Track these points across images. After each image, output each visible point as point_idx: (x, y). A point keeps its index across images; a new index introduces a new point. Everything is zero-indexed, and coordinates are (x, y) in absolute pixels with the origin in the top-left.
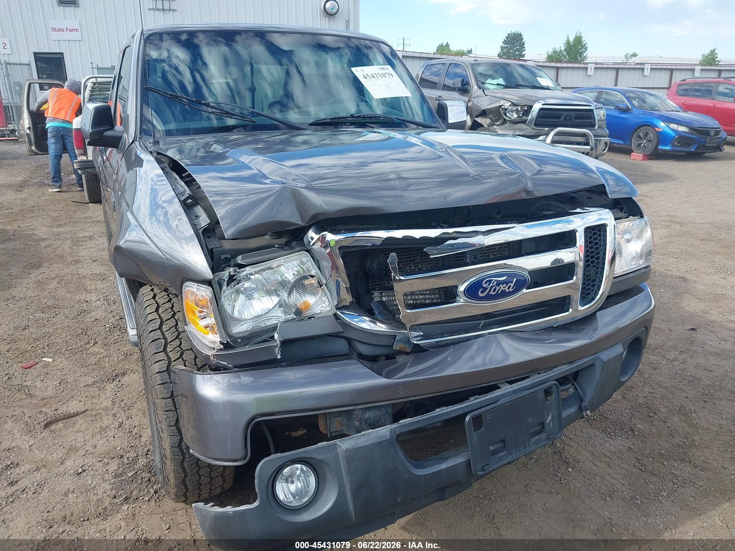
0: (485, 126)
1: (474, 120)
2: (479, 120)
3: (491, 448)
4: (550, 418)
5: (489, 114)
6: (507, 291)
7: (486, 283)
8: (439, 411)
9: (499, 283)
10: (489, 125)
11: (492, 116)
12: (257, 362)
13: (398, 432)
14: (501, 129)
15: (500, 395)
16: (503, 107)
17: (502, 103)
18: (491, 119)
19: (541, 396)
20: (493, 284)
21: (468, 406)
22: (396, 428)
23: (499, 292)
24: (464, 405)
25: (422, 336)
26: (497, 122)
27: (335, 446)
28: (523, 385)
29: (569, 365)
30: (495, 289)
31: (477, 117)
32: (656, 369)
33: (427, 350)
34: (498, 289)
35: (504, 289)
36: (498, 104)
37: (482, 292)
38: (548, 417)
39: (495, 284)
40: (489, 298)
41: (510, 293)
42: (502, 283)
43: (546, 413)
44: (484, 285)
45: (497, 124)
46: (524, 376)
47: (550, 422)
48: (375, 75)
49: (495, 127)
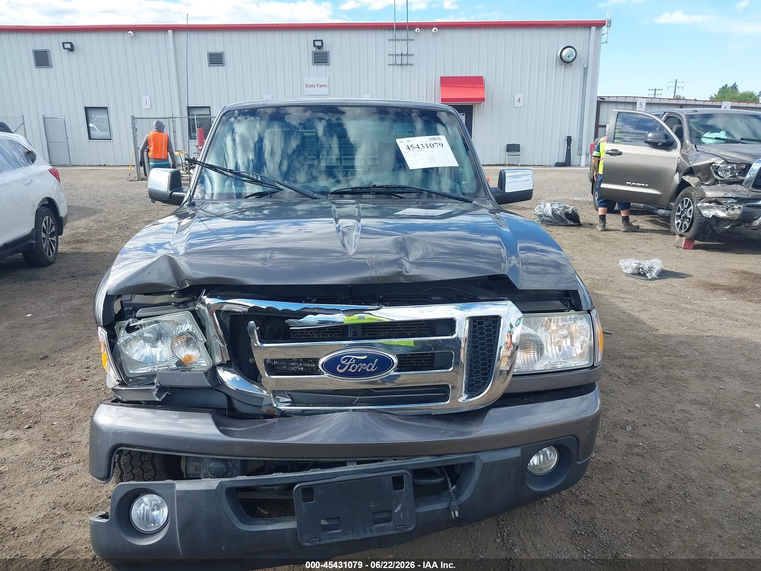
0: (692, 185)
1: (682, 179)
2: (687, 178)
3: (324, 522)
4: (399, 508)
5: (697, 172)
6: (368, 370)
7: (344, 360)
8: (275, 475)
9: (358, 361)
10: (698, 185)
11: (700, 175)
12: (136, 401)
13: (229, 485)
14: (711, 190)
15: (339, 472)
16: (713, 164)
17: (713, 160)
18: (699, 177)
19: (388, 483)
20: (352, 361)
21: (301, 476)
22: (227, 481)
23: (359, 371)
24: (297, 475)
25: (290, 402)
26: (706, 181)
27: (173, 486)
28: (370, 467)
29: (435, 457)
30: (354, 367)
31: (685, 174)
32: (710, 496)
33: (289, 416)
34: (357, 367)
35: (364, 368)
36: (708, 162)
37: (340, 368)
38: (396, 507)
39: (354, 362)
40: (347, 374)
41: (371, 374)
42: (362, 361)
43: (394, 502)
44: (343, 362)
45: (707, 183)
46: (376, 459)
47: (399, 512)
48: (420, 146)
49: (703, 187)
